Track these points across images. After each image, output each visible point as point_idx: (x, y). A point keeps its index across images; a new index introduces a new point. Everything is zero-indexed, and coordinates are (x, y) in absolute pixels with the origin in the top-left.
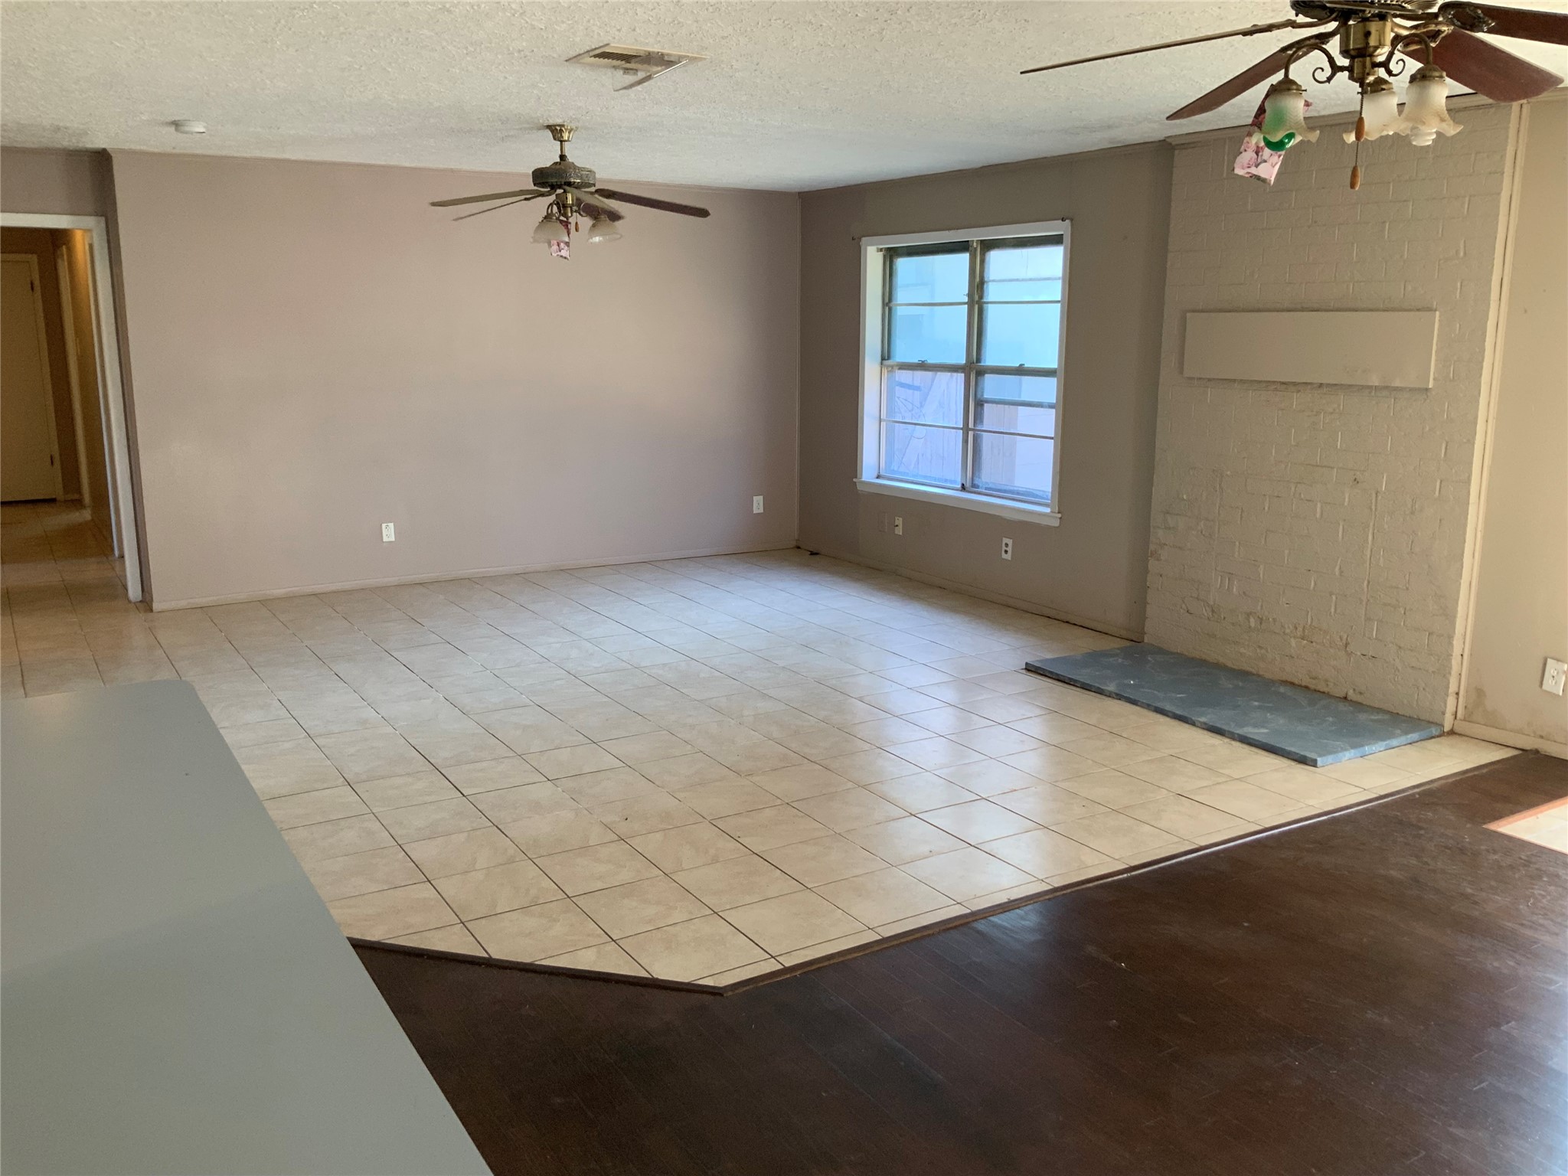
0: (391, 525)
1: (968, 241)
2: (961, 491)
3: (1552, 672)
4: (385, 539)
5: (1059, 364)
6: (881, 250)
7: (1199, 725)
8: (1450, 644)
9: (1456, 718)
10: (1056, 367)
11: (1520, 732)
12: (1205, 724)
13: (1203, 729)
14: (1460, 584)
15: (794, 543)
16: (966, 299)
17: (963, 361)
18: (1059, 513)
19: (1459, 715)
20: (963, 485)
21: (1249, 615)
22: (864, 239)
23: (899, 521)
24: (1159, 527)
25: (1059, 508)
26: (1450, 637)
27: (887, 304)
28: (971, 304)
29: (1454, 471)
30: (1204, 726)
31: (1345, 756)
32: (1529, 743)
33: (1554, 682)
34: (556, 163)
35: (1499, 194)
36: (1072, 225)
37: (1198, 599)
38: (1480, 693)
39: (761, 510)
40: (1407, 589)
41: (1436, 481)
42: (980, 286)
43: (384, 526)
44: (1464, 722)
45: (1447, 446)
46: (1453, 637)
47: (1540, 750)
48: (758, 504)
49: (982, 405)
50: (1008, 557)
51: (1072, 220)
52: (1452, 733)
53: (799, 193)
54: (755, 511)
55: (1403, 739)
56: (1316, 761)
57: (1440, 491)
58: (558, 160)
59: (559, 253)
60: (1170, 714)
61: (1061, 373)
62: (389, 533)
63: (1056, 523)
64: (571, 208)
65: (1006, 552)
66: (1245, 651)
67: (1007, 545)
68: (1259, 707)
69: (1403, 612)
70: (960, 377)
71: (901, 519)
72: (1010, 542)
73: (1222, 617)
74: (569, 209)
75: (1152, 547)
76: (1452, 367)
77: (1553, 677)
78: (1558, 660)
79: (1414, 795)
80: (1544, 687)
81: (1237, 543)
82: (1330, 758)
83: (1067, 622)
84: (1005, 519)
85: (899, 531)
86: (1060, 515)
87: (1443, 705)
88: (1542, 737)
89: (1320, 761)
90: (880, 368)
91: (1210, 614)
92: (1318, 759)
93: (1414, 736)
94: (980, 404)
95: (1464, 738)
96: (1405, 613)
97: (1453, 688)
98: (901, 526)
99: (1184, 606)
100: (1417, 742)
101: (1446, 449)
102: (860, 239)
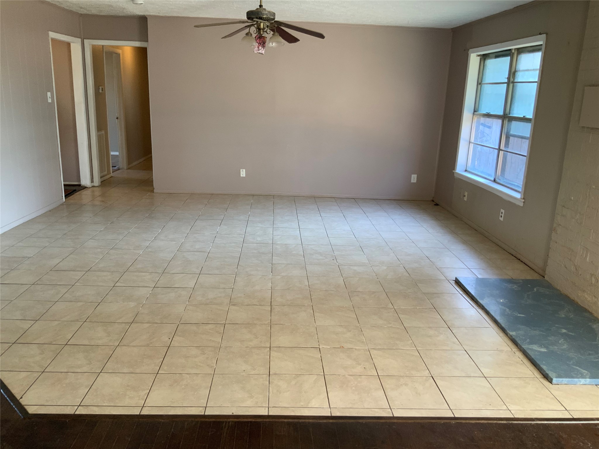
0: (244, 170)
1: (510, 50)
2: (493, 181)
4: (241, 176)
5: (533, 117)
6: (479, 56)
7: (509, 336)
10: (531, 117)
12: (511, 336)
13: (510, 339)
15: (432, 199)
16: (506, 81)
17: (501, 113)
18: (524, 199)
20: (494, 179)
21: (592, 275)
22: (470, 50)
23: (466, 194)
24: (559, 215)
25: (524, 196)
27: (480, 84)
28: (508, 83)
30: (511, 338)
31: (580, 381)
34: (257, 9)
36: (547, 37)
37: (570, 260)
39: (415, 181)
42: (514, 74)
43: (241, 170)
48: (414, 178)
49: (509, 138)
50: (502, 219)
51: (547, 34)
53: (452, 29)
54: (412, 181)
56: (552, 379)
58: (259, 7)
59: (258, 52)
60: (499, 325)
61: (533, 121)
62: (243, 173)
63: (521, 204)
64: (263, 30)
65: (501, 216)
66: (588, 297)
67: (502, 213)
68: (563, 335)
70: (500, 121)
71: (467, 193)
72: (503, 211)
73: (580, 274)
74: (262, 30)
75: (555, 225)
81: (592, 231)
82: (565, 380)
83: (519, 259)
84: (504, 199)
85: (465, 198)
86: (523, 200)
89: (555, 380)
90: (472, 116)
91: (575, 270)
94: (508, 137)
98: (466, 196)
99: (563, 262)
102: (469, 50)
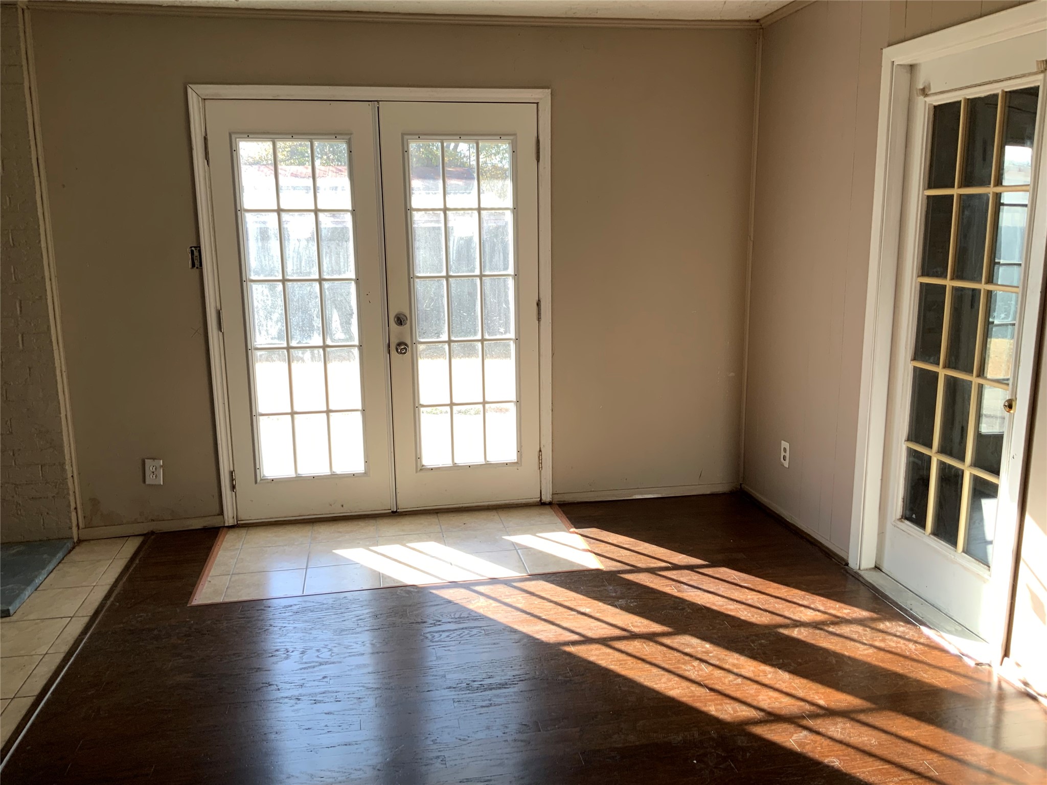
3: (151, 469)
8: (64, 470)
9: (78, 528)
11: (136, 522)
14: (61, 418)
19: (81, 525)
26: (62, 465)
29: (32, 325)
32: (145, 528)
33: (154, 476)
35: (23, 84)
38: (95, 502)
40: (11, 433)
41: (18, 335)
44: (87, 529)
45: (21, 303)
46: (64, 463)
47: (154, 531)
52: (80, 541)
55: (55, 561)
56: (8, 610)
57: (23, 343)
69: (11, 454)
76: (10, 234)
77: (153, 472)
78: (154, 459)
79: (112, 604)
80: (148, 482)
82: (17, 603)
87: (68, 521)
88: (153, 520)
92: (10, 608)
93: (60, 555)
95: (92, 542)
96: (14, 455)
97: (73, 505)
100: (63, 559)
101: (21, 307)
